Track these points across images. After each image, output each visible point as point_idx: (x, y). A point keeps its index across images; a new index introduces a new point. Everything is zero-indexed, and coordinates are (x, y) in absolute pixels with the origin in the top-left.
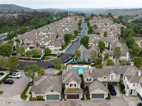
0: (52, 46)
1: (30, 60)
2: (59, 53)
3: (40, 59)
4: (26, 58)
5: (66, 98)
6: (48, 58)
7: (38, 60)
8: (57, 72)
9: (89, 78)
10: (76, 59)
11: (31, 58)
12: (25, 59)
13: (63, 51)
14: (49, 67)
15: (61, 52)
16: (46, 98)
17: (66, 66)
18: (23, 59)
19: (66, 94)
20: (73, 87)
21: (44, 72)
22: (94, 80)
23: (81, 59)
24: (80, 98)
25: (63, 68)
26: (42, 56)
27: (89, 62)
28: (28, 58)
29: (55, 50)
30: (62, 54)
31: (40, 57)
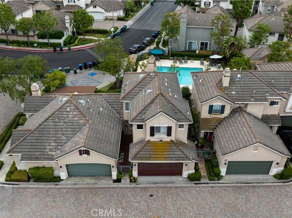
0: (98, 9)
1: (31, 44)
2: (116, 28)
3: (61, 41)
4: (21, 39)
5: (135, 173)
6: (85, 41)
7: (54, 46)
8: (108, 79)
9: (217, 104)
10: (165, 43)
11: (36, 39)
12: (18, 43)
13: (129, 23)
14: (86, 67)
15: (120, 25)
16: (63, 175)
17: (137, 64)
18: (13, 43)
19: (136, 162)
20: (161, 136)
21: (63, 79)
22: (234, 112)
23: (181, 42)
24: (185, 174)
25: (127, 70)
26: (67, 34)
27: (204, 52)
28: (25, 39)
29: (106, 19)
30: (124, 30)
31: (59, 35)
